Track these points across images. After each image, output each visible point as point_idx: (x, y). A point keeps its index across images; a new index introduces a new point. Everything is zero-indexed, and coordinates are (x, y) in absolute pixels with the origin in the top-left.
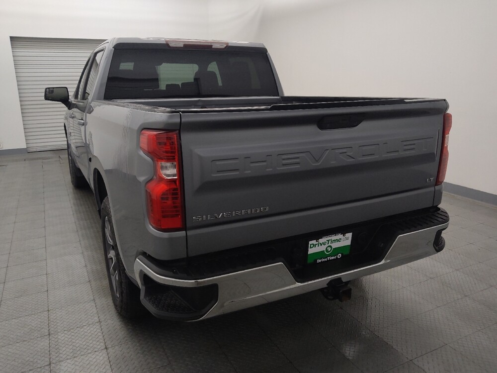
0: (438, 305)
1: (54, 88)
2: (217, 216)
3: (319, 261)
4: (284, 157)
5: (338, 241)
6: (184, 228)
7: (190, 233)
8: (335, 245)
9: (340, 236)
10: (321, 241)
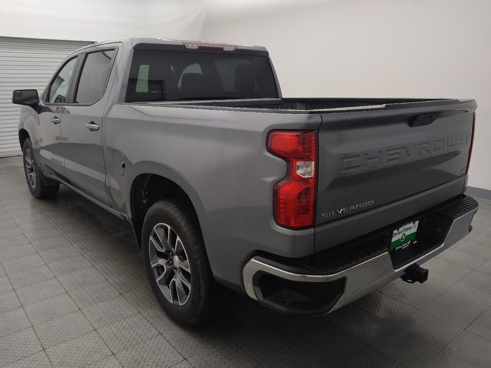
0: (457, 280)
1: (22, 90)
2: (338, 212)
3: (397, 248)
4: (390, 152)
5: (410, 228)
6: (313, 226)
7: (318, 229)
8: (408, 233)
9: (411, 225)
10: (401, 229)
